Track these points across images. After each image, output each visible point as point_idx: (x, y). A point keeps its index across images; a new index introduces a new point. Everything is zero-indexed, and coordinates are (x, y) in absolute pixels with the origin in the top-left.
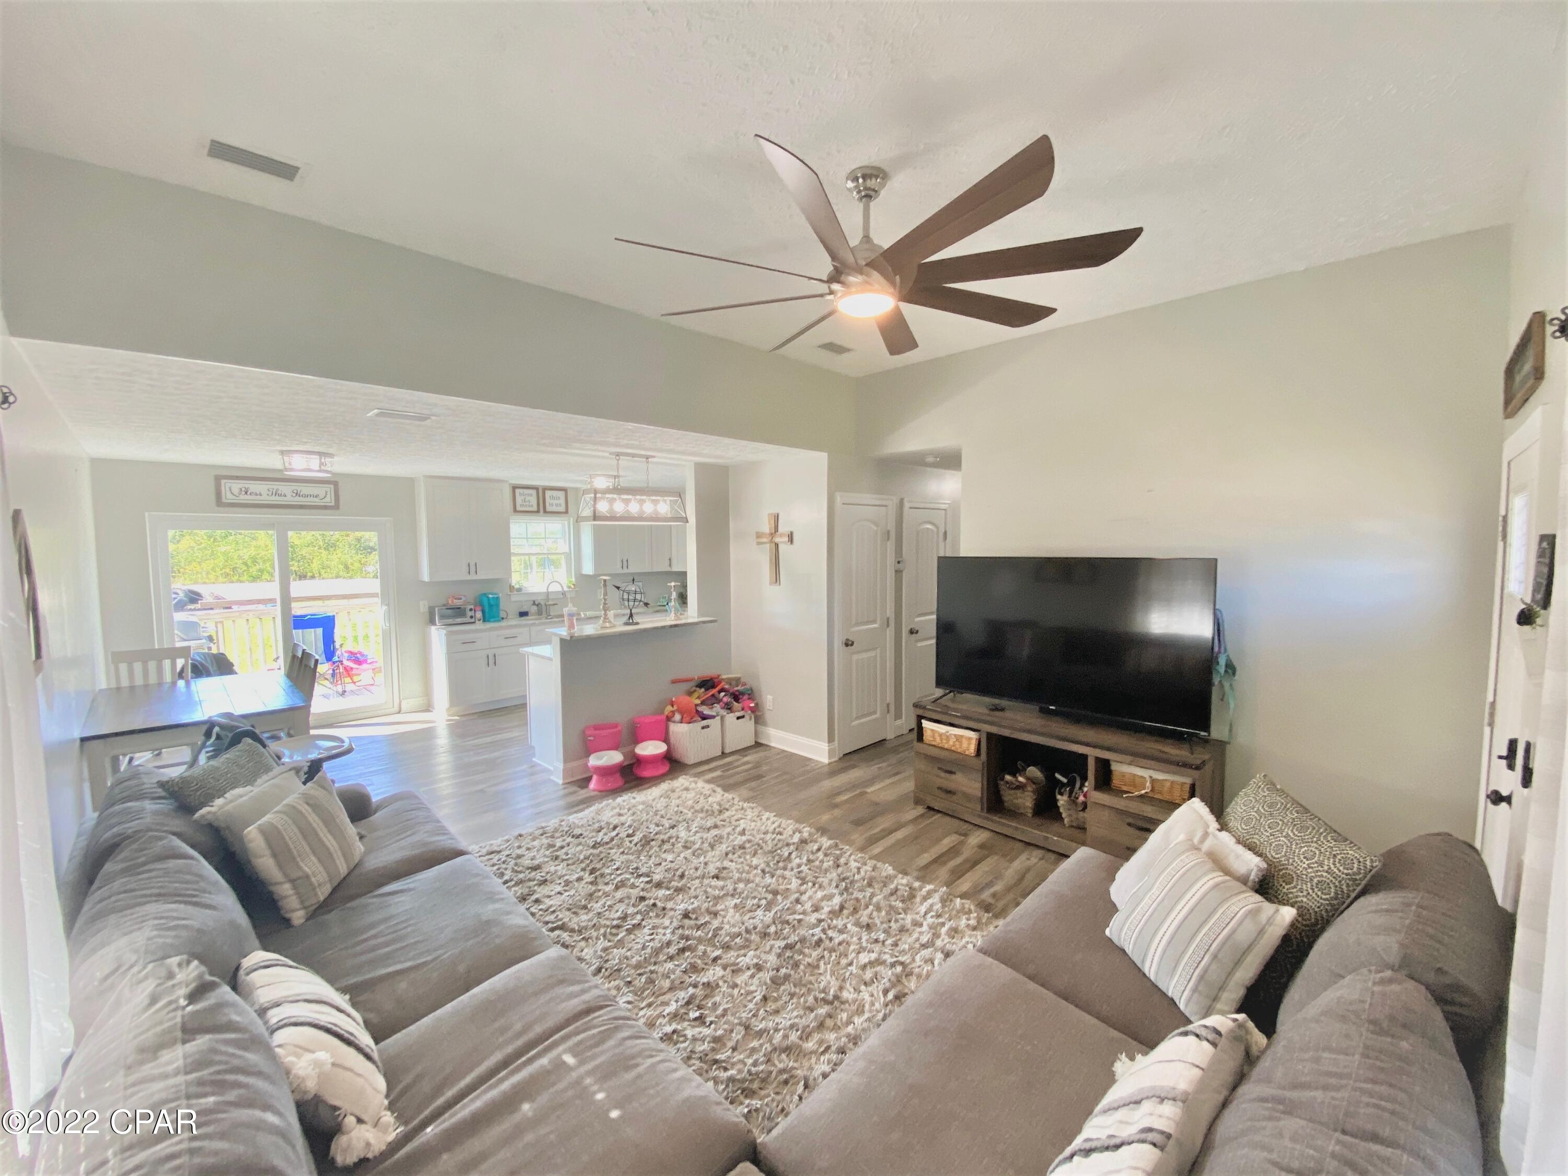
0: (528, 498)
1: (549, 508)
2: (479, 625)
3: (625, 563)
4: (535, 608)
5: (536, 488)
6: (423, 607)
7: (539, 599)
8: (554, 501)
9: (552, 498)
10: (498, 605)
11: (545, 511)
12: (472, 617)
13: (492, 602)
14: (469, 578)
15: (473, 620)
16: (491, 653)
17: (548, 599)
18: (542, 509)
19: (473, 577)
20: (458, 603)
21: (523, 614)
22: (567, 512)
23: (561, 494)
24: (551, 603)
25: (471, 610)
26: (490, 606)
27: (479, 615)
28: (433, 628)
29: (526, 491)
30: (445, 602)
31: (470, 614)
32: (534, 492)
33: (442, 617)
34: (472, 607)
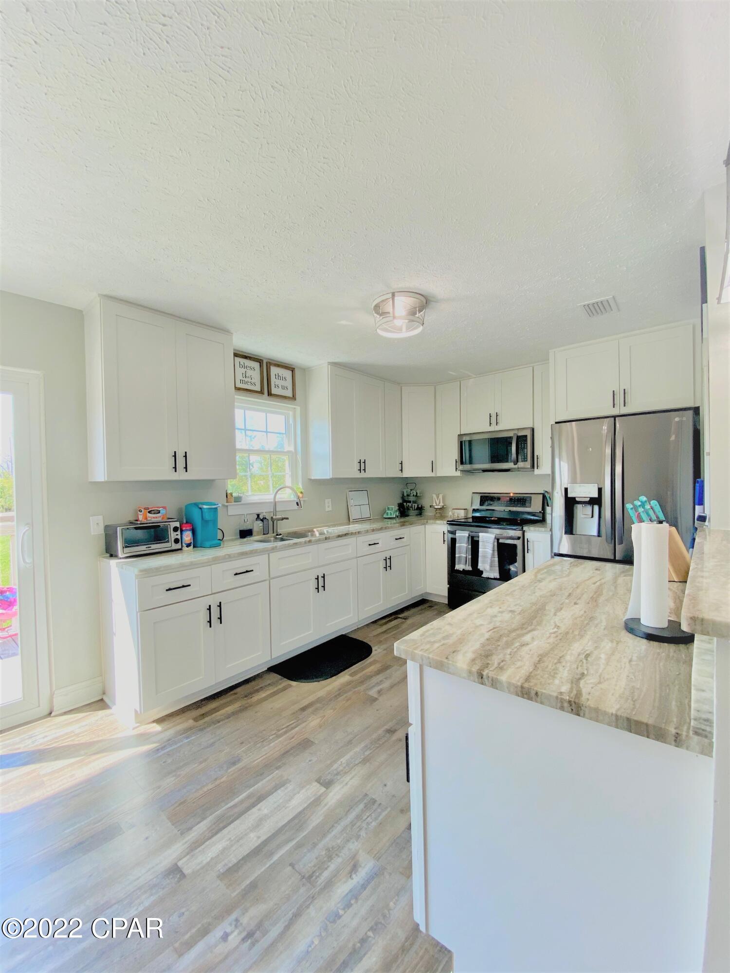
0: (250, 373)
1: (274, 391)
2: (189, 556)
3: (362, 465)
4: (260, 523)
5: (259, 361)
6: (97, 529)
7: (265, 512)
8: (280, 381)
9: (278, 377)
10: (215, 521)
11: (270, 394)
12: (176, 541)
13: (207, 516)
14: (175, 476)
15: (178, 546)
16: (213, 602)
17: (275, 512)
18: (266, 390)
19: (181, 475)
20: (153, 518)
21: (245, 534)
22: (294, 398)
23: (287, 374)
24: (279, 517)
25: (175, 529)
26: (205, 522)
27: (187, 537)
28: (113, 562)
29: (248, 362)
30: (132, 519)
31: (173, 535)
32: (256, 365)
33: (129, 543)
34: (177, 524)
